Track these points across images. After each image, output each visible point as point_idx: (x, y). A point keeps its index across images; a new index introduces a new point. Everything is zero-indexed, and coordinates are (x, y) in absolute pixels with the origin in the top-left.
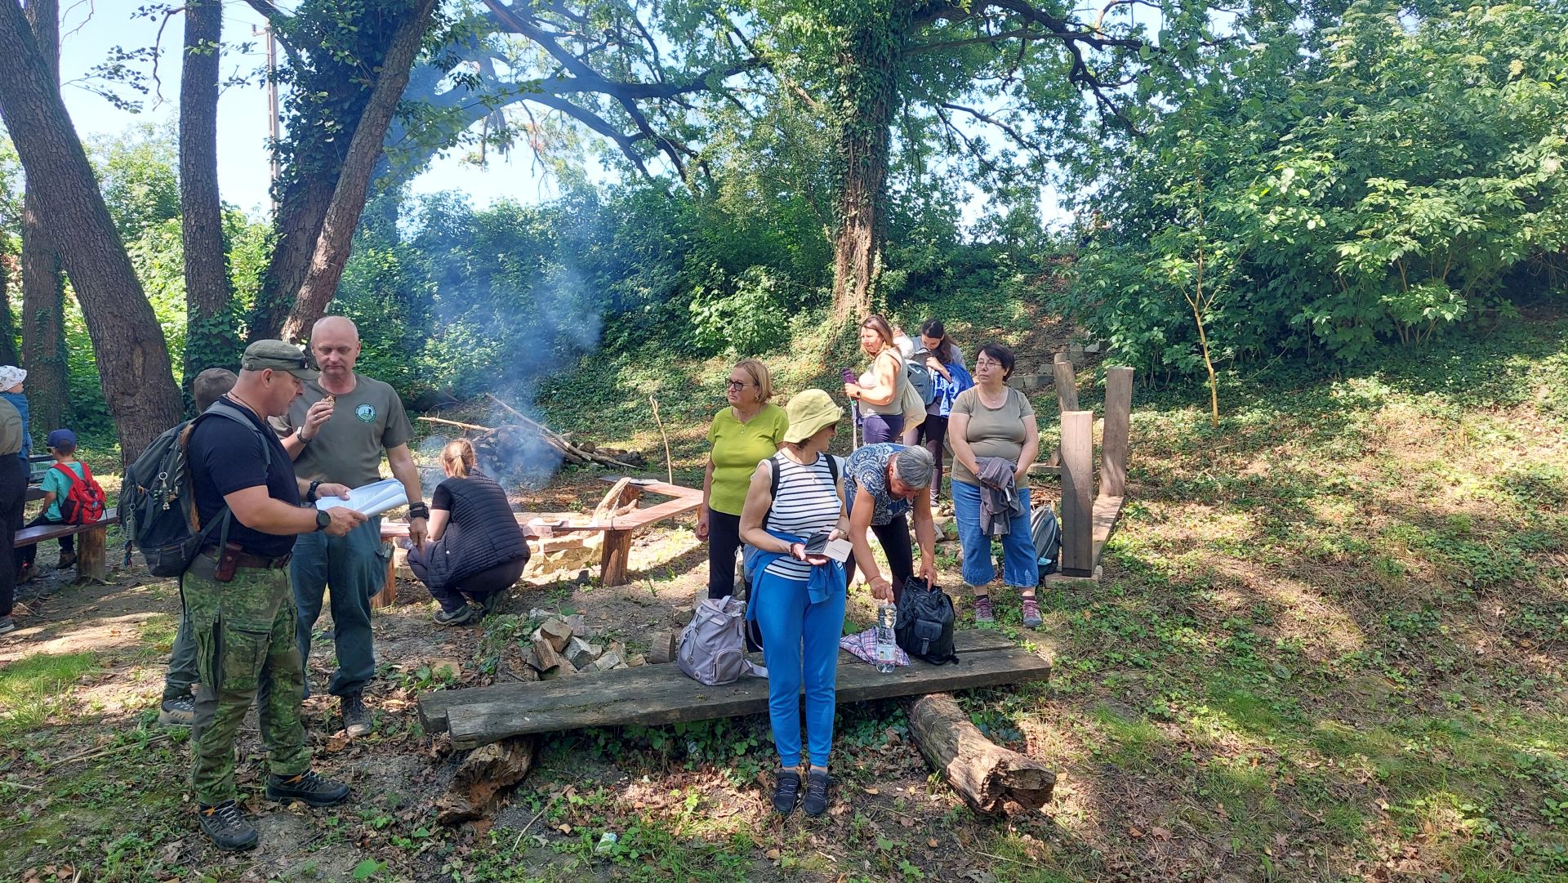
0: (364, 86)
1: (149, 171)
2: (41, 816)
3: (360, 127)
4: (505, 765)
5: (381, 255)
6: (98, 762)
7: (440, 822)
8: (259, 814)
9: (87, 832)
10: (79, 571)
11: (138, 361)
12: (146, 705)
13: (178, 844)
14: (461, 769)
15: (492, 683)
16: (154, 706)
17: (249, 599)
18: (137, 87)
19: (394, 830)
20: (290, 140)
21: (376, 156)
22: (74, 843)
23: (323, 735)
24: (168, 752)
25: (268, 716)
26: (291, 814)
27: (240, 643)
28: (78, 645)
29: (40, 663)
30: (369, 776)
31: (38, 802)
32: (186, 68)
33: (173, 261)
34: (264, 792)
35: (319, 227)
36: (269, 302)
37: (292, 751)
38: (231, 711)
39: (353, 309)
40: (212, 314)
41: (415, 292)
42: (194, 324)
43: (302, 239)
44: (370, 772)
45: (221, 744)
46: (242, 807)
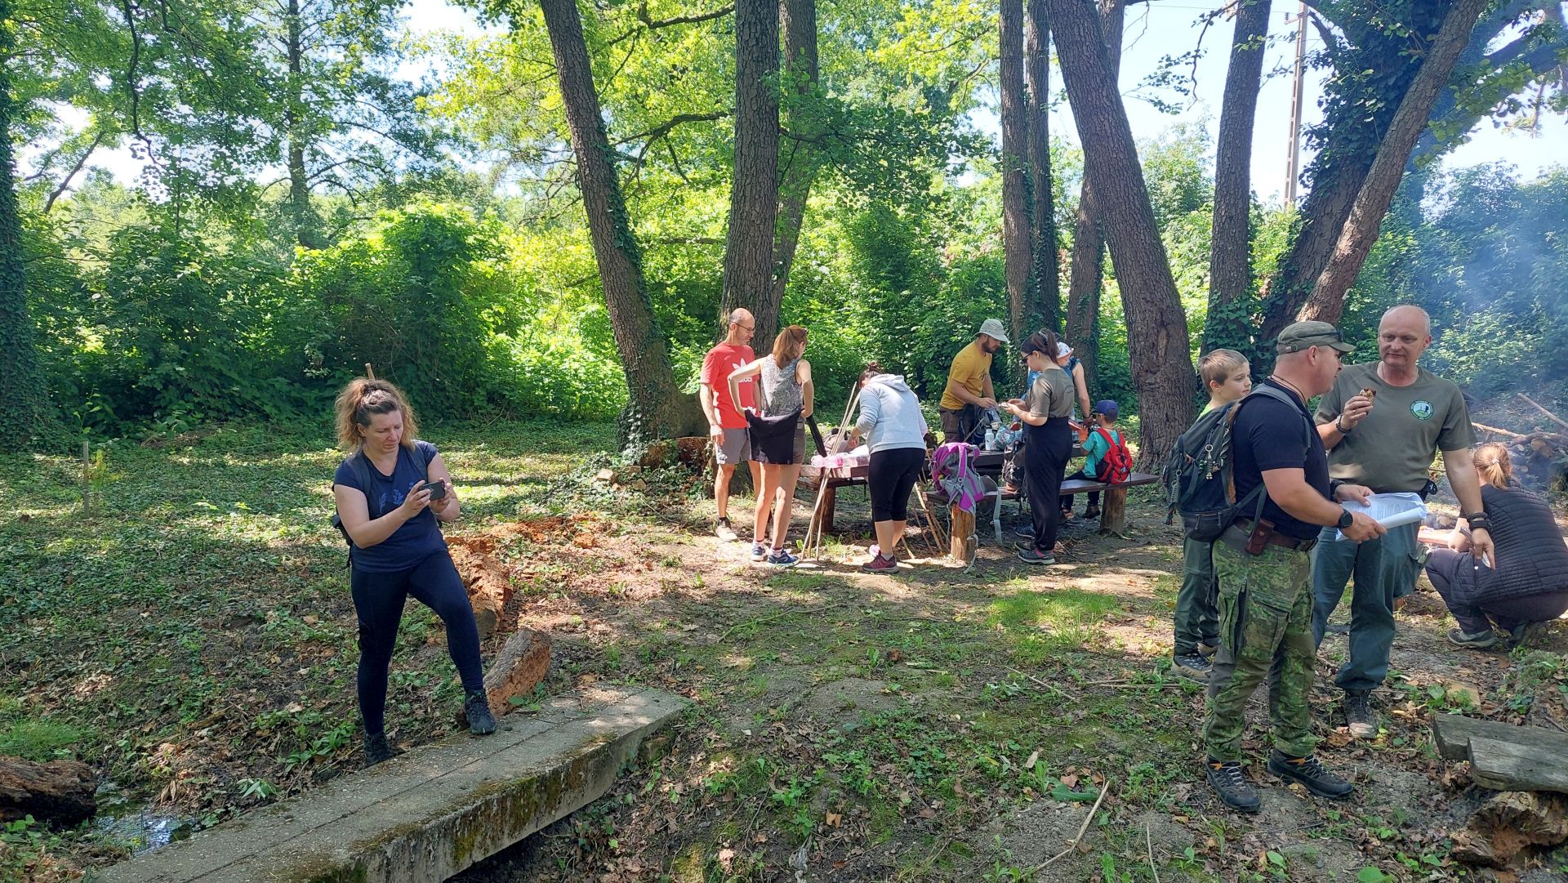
0: (1415, 58)
1: (1178, 168)
2: (1079, 724)
3: (1405, 102)
4: (1539, 821)
5: (1400, 238)
6: (1121, 692)
7: (1453, 856)
8: (1261, 783)
9: (1113, 750)
10: (1103, 523)
11: (1162, 343)
12: (1159, 653)
13: (1188, 786)
14: (1485, 807)
15: (1523, 724)
16: (1166, 655)
17: (1276, 576)
18: (1180, 90)
19: (1400, 846)
20: (1326, 125)
21: (1419, 132)
22: (1104, 756)
23: (1326, 726)
24: (1179, 700)
25: (1277, 693)
26: (1292, 794)
27: (1263, 616)
28: (1103, 587)
29: (1075, 595)
30: (1372, 782)
31: (1077, 712)
32: (1232, 66)
33: (1191, 250)
34: (1266, 764)
35: (1346, 211)
36: (1287, 288)
37: (1298, 732)
38: (1248, 679)
39: (1363, 296)
40: (1231, 300)
41: (1435, 277)
42: (1214, 309)
43: (1328, 223)
44: (1375, 778)
45: (1235, 707)
46: (1245, 770)
